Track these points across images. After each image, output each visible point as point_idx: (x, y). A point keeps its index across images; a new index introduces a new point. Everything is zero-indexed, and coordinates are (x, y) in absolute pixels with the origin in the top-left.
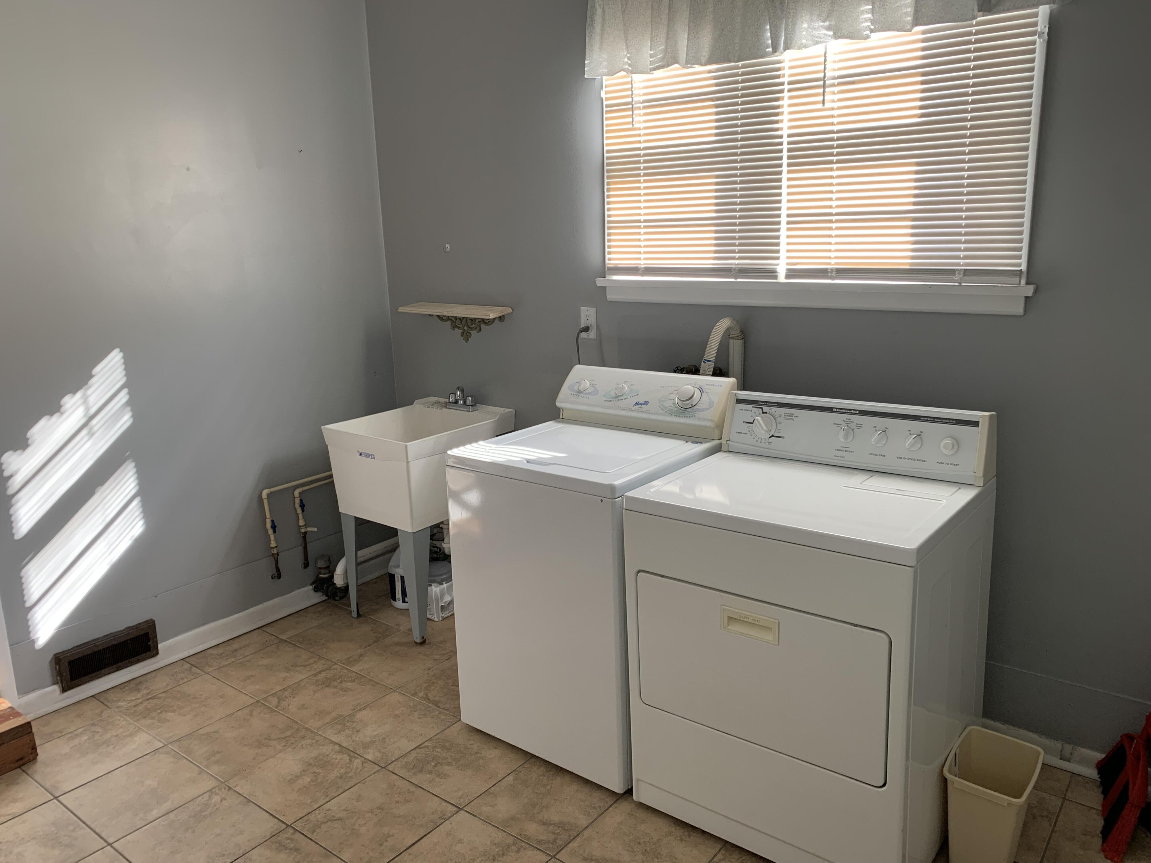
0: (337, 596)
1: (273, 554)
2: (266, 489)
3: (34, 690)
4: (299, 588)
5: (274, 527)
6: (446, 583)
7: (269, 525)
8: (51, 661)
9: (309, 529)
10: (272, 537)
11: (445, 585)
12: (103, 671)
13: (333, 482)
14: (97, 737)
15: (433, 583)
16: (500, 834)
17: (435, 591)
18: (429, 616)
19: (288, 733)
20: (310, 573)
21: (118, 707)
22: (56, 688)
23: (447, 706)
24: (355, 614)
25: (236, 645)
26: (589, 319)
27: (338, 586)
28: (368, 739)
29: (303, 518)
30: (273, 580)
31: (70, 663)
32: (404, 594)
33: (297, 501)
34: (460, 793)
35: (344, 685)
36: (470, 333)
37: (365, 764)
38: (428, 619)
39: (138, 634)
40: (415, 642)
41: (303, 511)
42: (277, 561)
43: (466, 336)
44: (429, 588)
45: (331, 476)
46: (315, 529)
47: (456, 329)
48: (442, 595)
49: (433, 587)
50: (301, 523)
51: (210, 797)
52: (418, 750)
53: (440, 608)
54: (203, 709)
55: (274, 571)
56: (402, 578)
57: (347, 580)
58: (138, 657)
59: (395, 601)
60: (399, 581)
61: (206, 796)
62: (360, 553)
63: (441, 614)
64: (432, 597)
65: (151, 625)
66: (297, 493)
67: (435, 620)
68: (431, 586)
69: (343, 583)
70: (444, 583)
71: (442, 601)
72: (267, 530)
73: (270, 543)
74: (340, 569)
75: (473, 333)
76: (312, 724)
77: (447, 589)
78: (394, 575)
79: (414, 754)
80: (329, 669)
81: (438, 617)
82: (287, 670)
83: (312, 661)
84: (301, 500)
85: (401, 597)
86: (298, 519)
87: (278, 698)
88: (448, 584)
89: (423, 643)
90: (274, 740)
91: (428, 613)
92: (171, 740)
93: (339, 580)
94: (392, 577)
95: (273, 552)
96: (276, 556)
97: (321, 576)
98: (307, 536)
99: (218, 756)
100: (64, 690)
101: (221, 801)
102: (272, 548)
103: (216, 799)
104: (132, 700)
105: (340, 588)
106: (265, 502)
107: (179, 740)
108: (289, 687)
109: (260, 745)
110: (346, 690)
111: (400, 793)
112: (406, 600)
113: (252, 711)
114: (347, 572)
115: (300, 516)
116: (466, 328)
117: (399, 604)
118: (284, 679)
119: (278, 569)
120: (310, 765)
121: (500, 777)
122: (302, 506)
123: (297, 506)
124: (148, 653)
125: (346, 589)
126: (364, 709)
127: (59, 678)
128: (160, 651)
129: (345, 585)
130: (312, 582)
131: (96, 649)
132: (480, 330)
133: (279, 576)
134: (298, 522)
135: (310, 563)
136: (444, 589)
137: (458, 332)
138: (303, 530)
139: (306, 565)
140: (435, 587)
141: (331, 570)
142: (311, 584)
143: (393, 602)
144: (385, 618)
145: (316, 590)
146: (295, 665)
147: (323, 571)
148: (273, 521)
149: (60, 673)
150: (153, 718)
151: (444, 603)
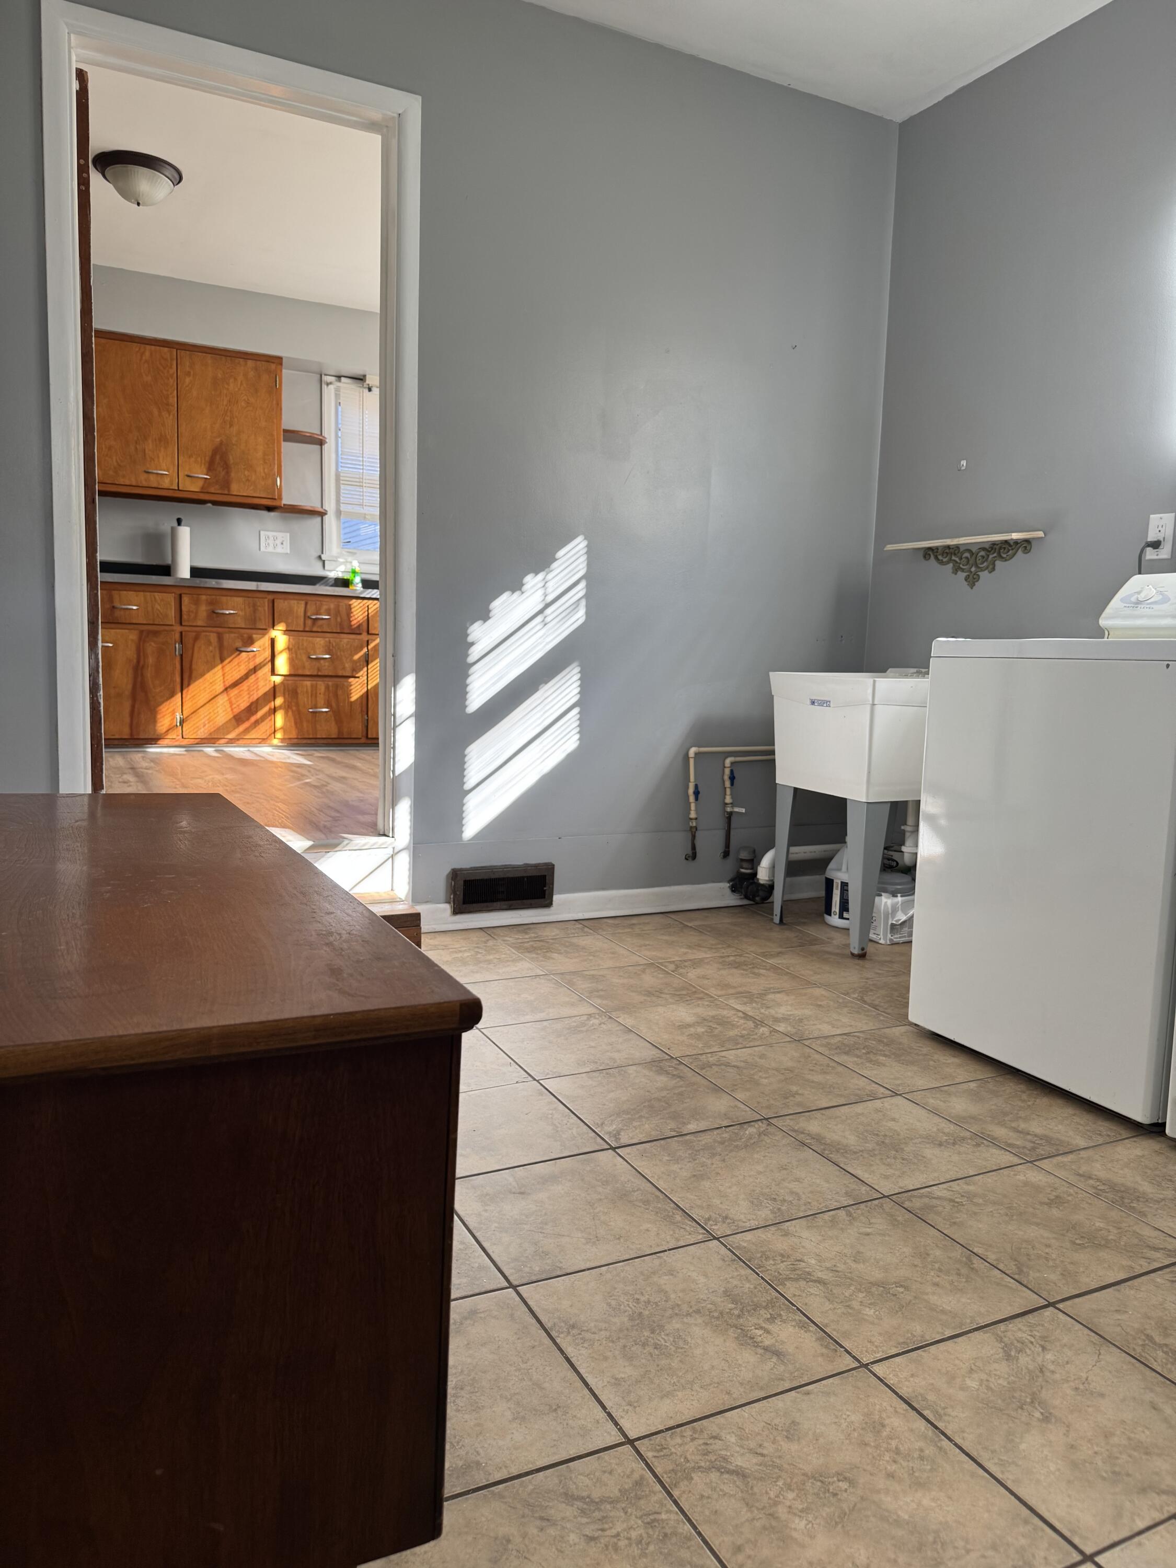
0: (758, 896)
1: (691, 827)
2: (695, 746)
3: (427, 902)
4: (714, 882)
5: (697, 793)
6: (901, 896)
7: (691, 790)
8: (448, 876)
9: (736, 809)
10: (693, 806)
11: (899, 899)
12: (495, 904)
13: (774, 760)
14: (479, 956)
15: (884, 892)
16: (952, 1127)
17: (886, 902)
18: (872, 936)
19: (684, 992)
20: (729, 867)
21: (504, 941)
22: (447, 908)
23: (889, 1011)
24: (777, 919)
25: (635, 921)
26: (1162, 531)
27: (761, 882)
28: (780, 1016)
29: (731, 794)
30: (686, 861)
31: (465, 882)
32: (844, 907)
33: (727, 771)
34: (898, 1082)
35: (756, 971)
36: (978, 575)
37: (773, 1033)
38: (871, 941)
39: (534, 874)
40: (853, 954)
41: (732, 784)
42: (694, 837)
43: (972, 580)
44: (877, 899)
45: (773, 753)
46: (743, 810)
47: (959, 573)
48: (894, 910)
49: (883, 897)
50: (728, 800)
51: (588, 1019)
52: (845, 1037)
53: (889, 927)
54: (591, 958)
55: (690, 852)
56: (844, 886)
57: (774, 876)
58: (533, 901)
59: (830, 915)
60: (837, 889)
61: (585, 1018)
62: (794, 849)
63: (889, 936)
64: (880, 912)
65: (550, 868)
66: (728, 762)
67: (881, 942)
68: (881, 895)
69: (767, 878)
70: (899, 895)
71: (893, 918)
72: (688, 796)
73: (689, 813)
74: (766, 861)
75: (984, 575)
76: (713, 992)
77: (902, 904)
78: (832, 881)
79: (839, 1039)
80: (741, 956)
81: (885, 938)
82: (690, 947)
83: (720, 946)
84: (732, 771)
85: (838, 911)
86: (725, 794)
87: (676, 965)
88: (904, 898)
89: (862, 956)
90: (666, 994)
91: (872, 931)
92: (554, 972)
93: (763, 875)
94: (829, 883)
95: (691, 824)
96: (694, 830)
97: (743, 870)
98: (733, 819)
99: (602, 993)
100: (456, 911)
101: (600, 1024)
102: (691, 819)
103: (593, 1021)
104: (519, 939)
105: (763, 885)
106: (692, 762)
107: (562, 974)
108: (690, 960)
109: (649, 994)
110: (758, 975)
111: (816, 1064)
112: (845, 915)
113: (644, 969)
114: (774, 867)
115: (728, 791)
116: (973, 569)
117: (834, 920)
118: (686, 953)
119: (694, 847)
120: (705, 1020)
121: (957, 1081)
122: (732, 778)
123: (726, 777)
124: (543, 900)
125: (770, 888)
126: (779, 992)
127: (452, 896)
128: (554, 903)
129: (770, 883)
130: (730, 878)
131: (493, 876)
132: (994, 569)
133: (694, 856)
134: (725, 798)
135: (731, 853)
136: (898, 902)
137: (962, 575)
138: (729, 809)
139: (726, 854)
140: (886, 898)
141: (754, 862)
142: (729, 882)
143: (827, 917)
144: (813, 931)
145: (734, 889)
146: (699, 946)
147: (745, 865)
148: (696, 786)
149: (454, 892)
150: (537, 954)
151: (896, 921)
